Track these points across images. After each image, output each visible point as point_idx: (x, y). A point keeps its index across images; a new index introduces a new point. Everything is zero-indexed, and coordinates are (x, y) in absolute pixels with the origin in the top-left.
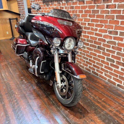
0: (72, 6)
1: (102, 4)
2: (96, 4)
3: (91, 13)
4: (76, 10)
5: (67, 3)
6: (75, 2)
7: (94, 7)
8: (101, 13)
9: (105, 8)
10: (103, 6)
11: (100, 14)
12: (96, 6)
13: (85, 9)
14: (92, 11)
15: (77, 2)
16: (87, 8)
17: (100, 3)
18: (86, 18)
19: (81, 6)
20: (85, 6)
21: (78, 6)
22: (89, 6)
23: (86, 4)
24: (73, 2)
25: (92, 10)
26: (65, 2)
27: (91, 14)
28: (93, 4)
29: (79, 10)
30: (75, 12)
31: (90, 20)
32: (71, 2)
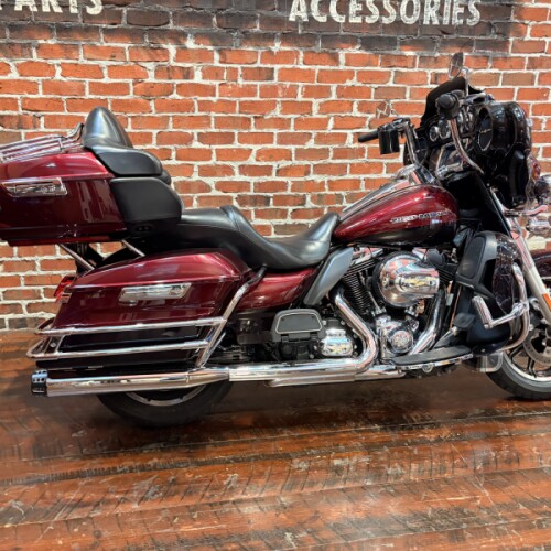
0: (260, 69)
1: (416, 70)
2: (395, 69)
3: (370, 98)
4: (288, 84)
5: (220, 51)
6: (280, 52)
7: (383, 77)
8: (411, 97)
9: (429, 81)
10: (421, 76)
11: (407, 100)
12: (393, 74)
13: (344, 82)
14: (373, 91)
15: (297, 52)
16: (351, 79)
17: (410, 64)
18: (348, 114)
19: (321, 71)
20: (341, 71)
21: (304, 70)
22: (359, 72)
23: (346, 65)
24: (270, 52)
25: (376, 86)
26: (210, 48)
27: (372, 100)
28: (379, 69)
29: (307, 87)
30: (280, 92)
31: (367, 123)
32: (251, 49)
